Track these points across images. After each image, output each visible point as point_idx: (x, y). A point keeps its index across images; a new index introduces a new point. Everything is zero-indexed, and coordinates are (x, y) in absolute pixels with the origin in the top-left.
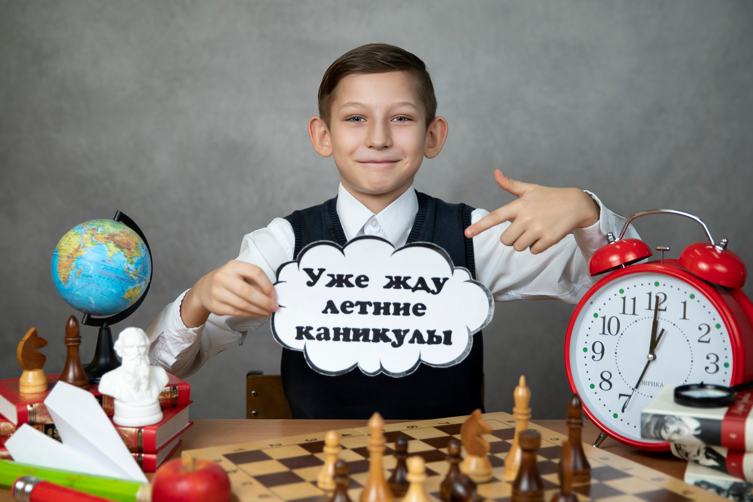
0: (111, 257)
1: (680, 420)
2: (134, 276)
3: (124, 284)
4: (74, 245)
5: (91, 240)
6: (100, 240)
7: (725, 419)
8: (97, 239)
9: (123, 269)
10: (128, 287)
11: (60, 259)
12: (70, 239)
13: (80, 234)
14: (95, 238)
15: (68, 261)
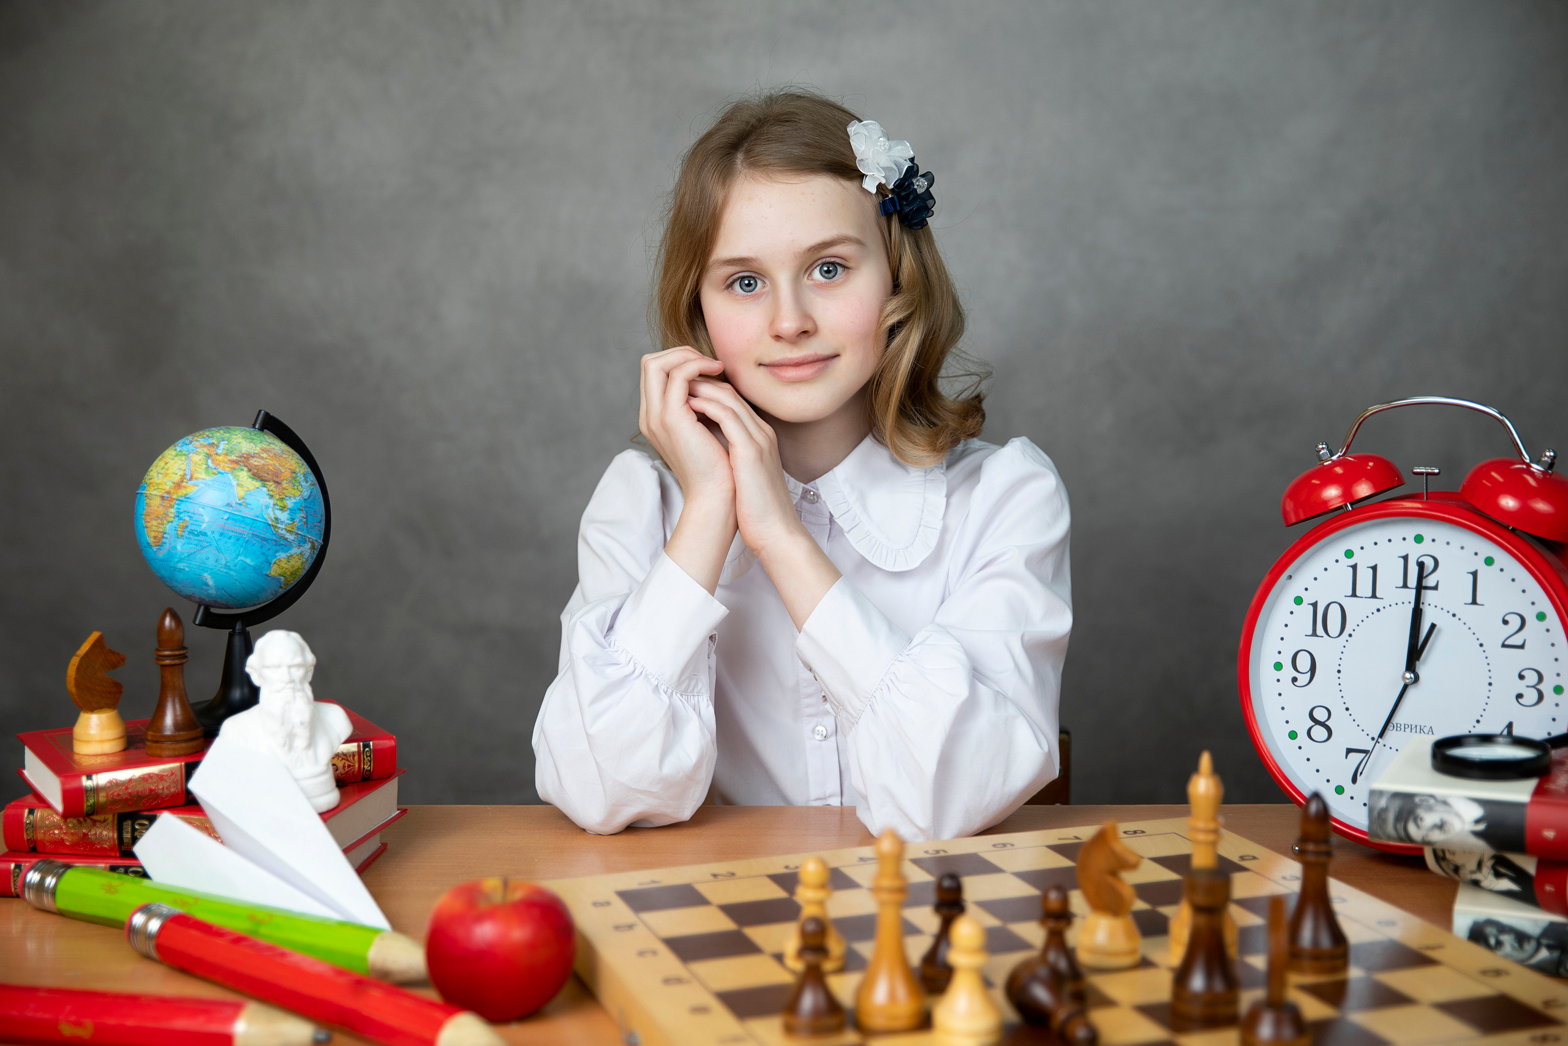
0: (243, 498)
1: (1445, 803)
2: (288, 534)
3: (269, 549)
4: (174, 476)
5: (204, 466)
6: (222, 464)
7: (1532, 802)
8: (217, 464)
9: (266, 520)
10: (277, 554)
11: (148, 501)
12: (166, 463)
13: (184, 455)
14: (213, 461)
15: (162, 505)
